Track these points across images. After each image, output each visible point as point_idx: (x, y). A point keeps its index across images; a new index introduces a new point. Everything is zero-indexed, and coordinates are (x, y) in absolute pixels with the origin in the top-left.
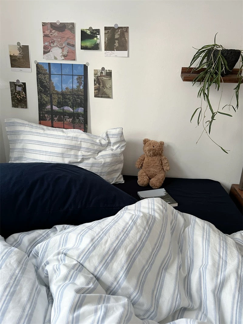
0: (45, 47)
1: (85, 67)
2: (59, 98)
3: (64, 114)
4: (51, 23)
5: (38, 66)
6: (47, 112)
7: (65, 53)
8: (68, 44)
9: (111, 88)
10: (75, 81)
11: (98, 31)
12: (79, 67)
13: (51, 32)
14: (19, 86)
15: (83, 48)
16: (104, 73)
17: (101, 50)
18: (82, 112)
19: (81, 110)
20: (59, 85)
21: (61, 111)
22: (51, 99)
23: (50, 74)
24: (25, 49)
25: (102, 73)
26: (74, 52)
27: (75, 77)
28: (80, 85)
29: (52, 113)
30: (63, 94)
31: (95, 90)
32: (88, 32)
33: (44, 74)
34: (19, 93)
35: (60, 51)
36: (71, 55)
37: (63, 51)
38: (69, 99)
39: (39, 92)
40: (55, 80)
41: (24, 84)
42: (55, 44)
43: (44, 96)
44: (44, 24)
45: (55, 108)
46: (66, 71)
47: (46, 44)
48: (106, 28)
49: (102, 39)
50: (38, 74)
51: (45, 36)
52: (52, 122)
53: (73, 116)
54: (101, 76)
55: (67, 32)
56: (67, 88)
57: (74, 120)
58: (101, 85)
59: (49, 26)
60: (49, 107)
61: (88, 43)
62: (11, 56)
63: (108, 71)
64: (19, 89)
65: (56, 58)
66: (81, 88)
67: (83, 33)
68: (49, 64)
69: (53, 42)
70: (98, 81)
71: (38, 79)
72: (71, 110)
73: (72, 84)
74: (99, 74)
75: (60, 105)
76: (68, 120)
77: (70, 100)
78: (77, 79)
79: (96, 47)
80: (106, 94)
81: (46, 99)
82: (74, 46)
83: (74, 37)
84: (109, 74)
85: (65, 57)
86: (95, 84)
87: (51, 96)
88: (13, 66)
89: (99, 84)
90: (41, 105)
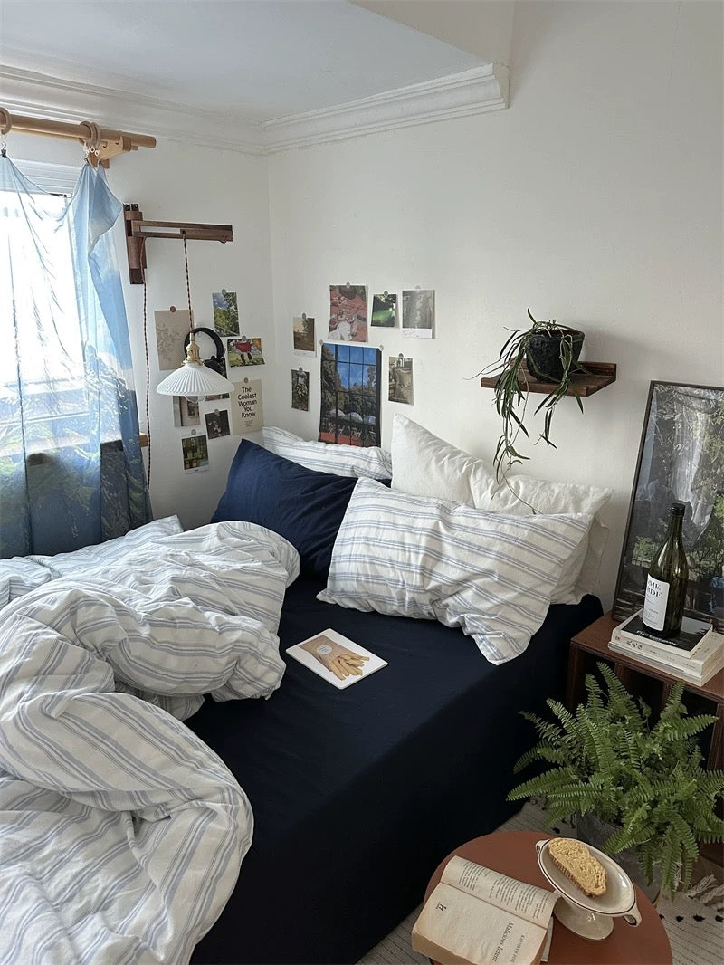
0: (332, 322)
1: (379, 353)
2: (346, 398)
3: (351, 423)
4: (340, 287)
5: (324, 348)
6: (332, 420)
7: (354, 330)
8: (359, 317)
9: (410, 386)
10: (366, 374)
11: (394, 297)
12: (371, 353)
13: (339, 299)
14: (302, 377)
15: (374, 324)
16: (402, 364)
17: (398, 326)
18: (374, 424)
19: (371, 419)
20: (346, 378)
21: (348, 418)
22: (337, 400)
23: (336, 362)
24: (310, 323)
25: (399, 362)
26: (364, 330)
27: (367, 368)
28: (372, 380)
29: (337, 420)
30: (350, 393)
31: (390, 389)
32: (383, 299)
33: (330, 361)
34: (300, 387)
35: (348, 326)
36: (360, 334)
37: (352, 327)
38: (357, 401)
39: (323, 388)
40: (342, 370)
41: (308, 374)
42: (344, 316)
43: (328, 394)
44: (332, 288)
45: (341, 413)
46: (355, 357)
47: (334, 316)
48: (405, 293)
49: (399, 309)
50: (322, 361)
51: (333, 305)
52: (336, 437)
53: (364, 428)
54: (398, 367)
55: (357, 301)
56: (355, 385)
57: (363, 434)
58: (398, 383)
59: (338, 290)
60: (334, 411)
61: (381, 317)
62: (295, 333)
63: (407, 360)
64: (301, 381)
65: (342, 339)
66: (373, 384)
67: (376, 299)
68: (336, 345)
69: (341, 314)
70: (394, 375)
71: (323, 368)
72: (361, 419)
73: (361, 379)
74: (395, 364)
75: (347, 410)
76: (356, 434)
77: (359, 403)
78: (368, 371)
79: (391, 322)
80: (403, 397)
81: (331, 400)
82: (365, 320)
83: (366, 306)
84: (409, 365)
85: (354, 336)
86: (390, 380)
87: (337, 396)
88: (296, 347)
89: (396, 381)
90: (325, 408)
